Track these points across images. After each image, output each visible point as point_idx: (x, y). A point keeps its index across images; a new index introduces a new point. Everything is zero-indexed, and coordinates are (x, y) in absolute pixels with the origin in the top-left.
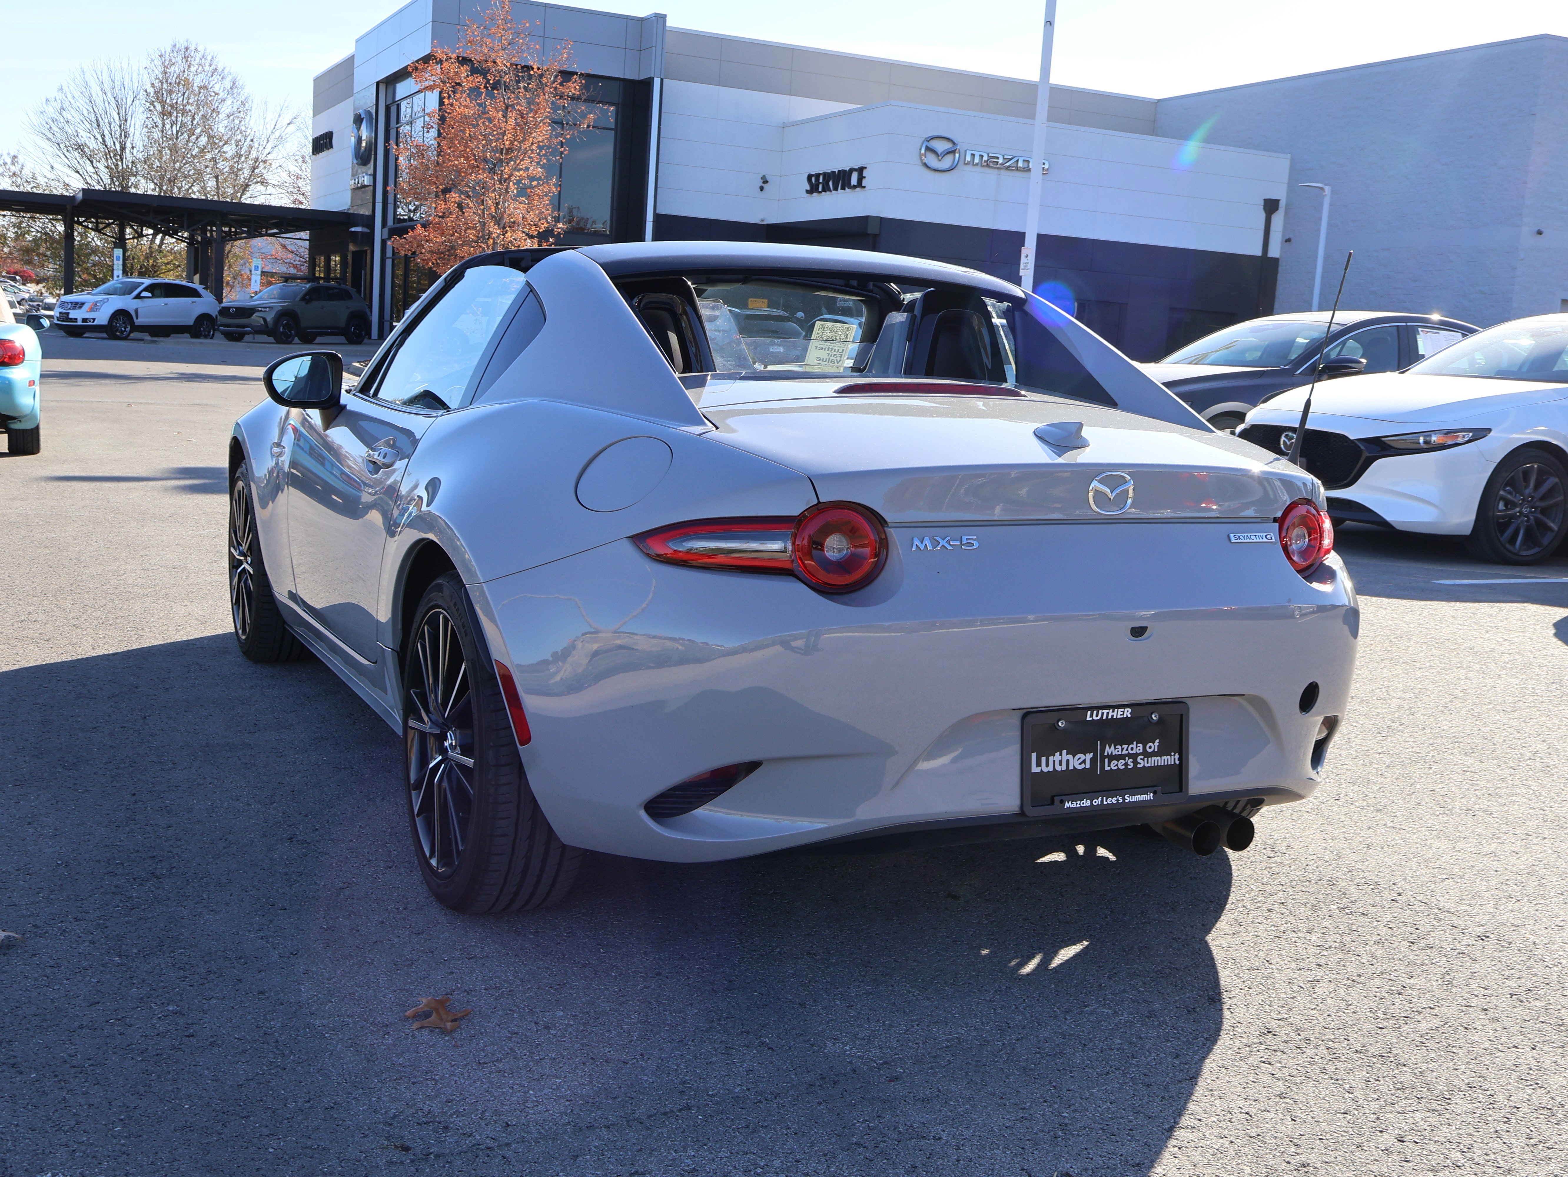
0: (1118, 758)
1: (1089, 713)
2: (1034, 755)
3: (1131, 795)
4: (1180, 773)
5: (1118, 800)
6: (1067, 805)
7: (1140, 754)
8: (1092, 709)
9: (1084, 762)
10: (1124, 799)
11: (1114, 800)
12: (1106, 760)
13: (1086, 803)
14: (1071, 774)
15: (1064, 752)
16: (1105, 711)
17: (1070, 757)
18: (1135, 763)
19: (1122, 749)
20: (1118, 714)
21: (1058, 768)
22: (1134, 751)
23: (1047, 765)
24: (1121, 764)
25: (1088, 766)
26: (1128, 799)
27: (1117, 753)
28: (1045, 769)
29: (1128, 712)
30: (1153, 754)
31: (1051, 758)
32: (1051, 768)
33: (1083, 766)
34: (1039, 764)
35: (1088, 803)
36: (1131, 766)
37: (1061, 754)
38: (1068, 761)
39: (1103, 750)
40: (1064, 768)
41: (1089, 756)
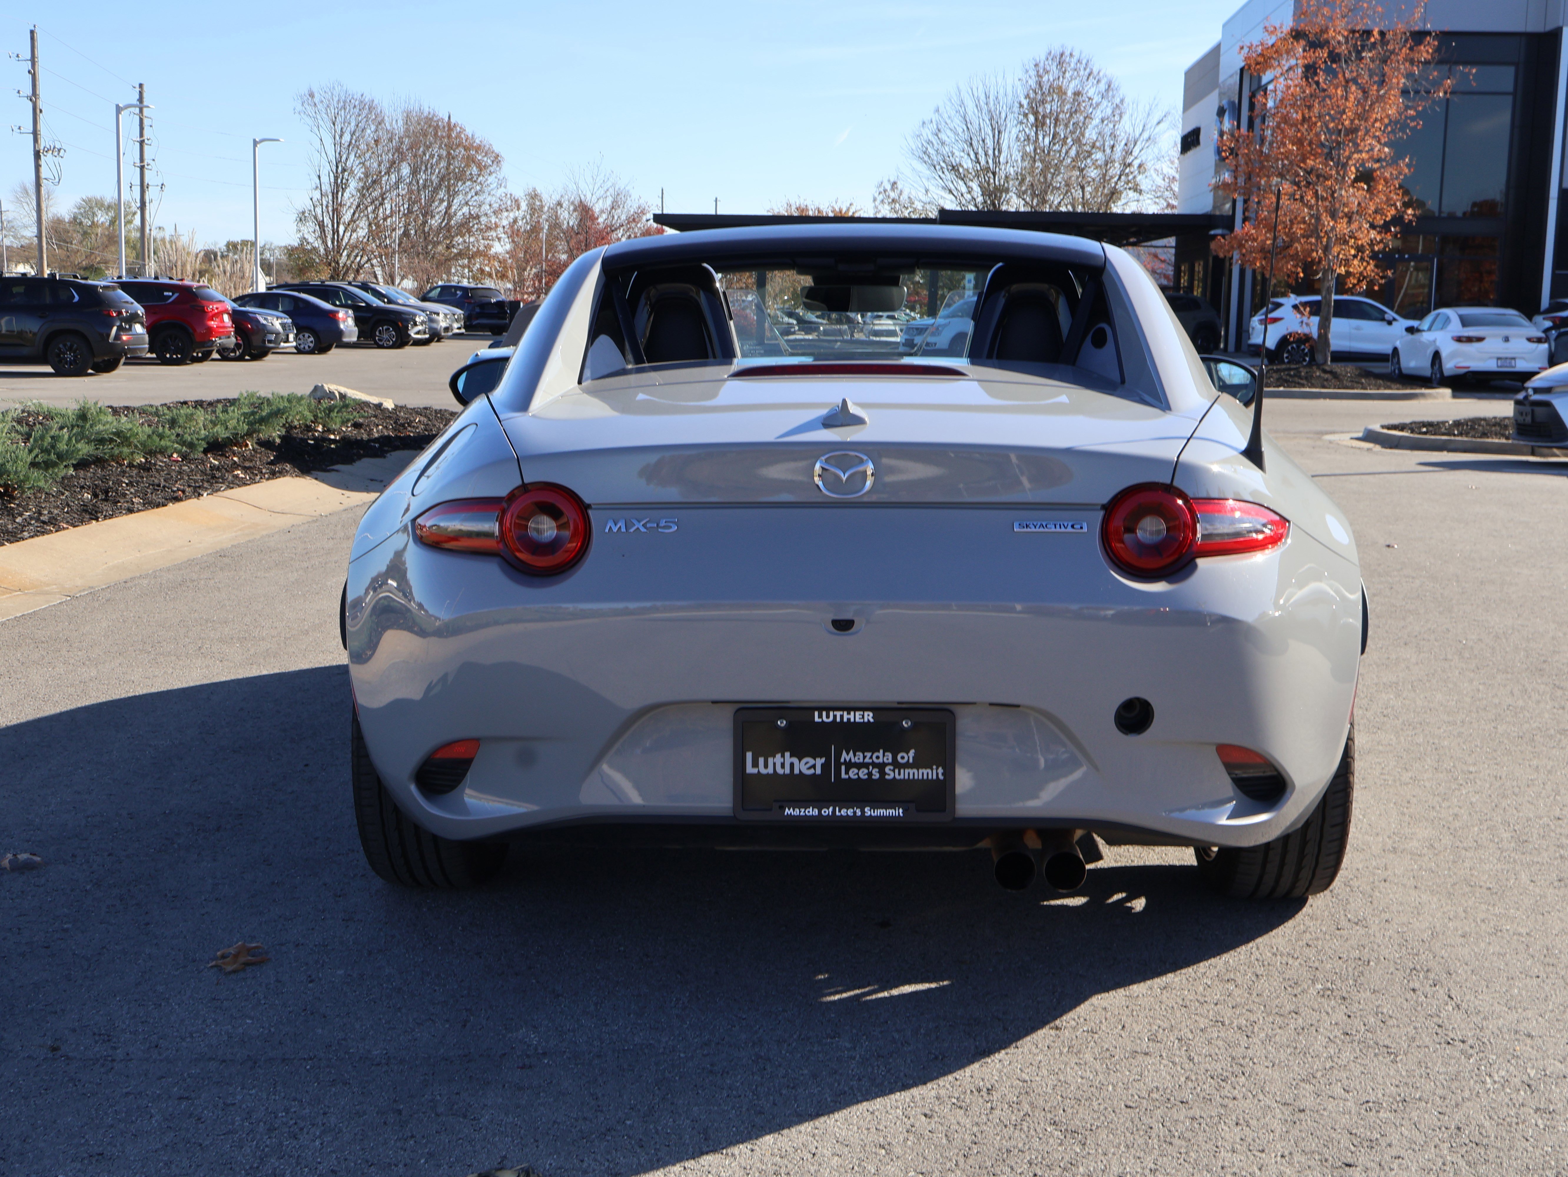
0: (859, 766)
1: (816, 713)
2: (749, 755)
3: (873, 808)
4: (944, 788)
5: (855, 813)
6: (787, 811)
7: (889, 764)
8: (820, 710)
9: (814, 766)
10: (863, 812)
11: (850, 812)
12: (843, 768)
13: (812, 812)
14: (795, 779)
15: (787, 754)
16: (838, 714)
17: (795, 760)
18: (882, 773)
19: (864, 757)
20: (857, 717)
21: (780, 771)
22: (881, 760)
23: (766, 766)
24: (863, 774)
25: (818, 771)
26: (868, 811)
27: (857, 761)
28: (763, 771)
29: (869, 716)
30: (907, 765)
31: (770, 760)
32: (770, 770)
33: (812, 771)
34: (755, 764)
35: (816, 812)
36: (876, 775)
37: (783, 756)
38: (792, 765)
39: (838, 756)
40: (787, 770)
41: (820, 761)
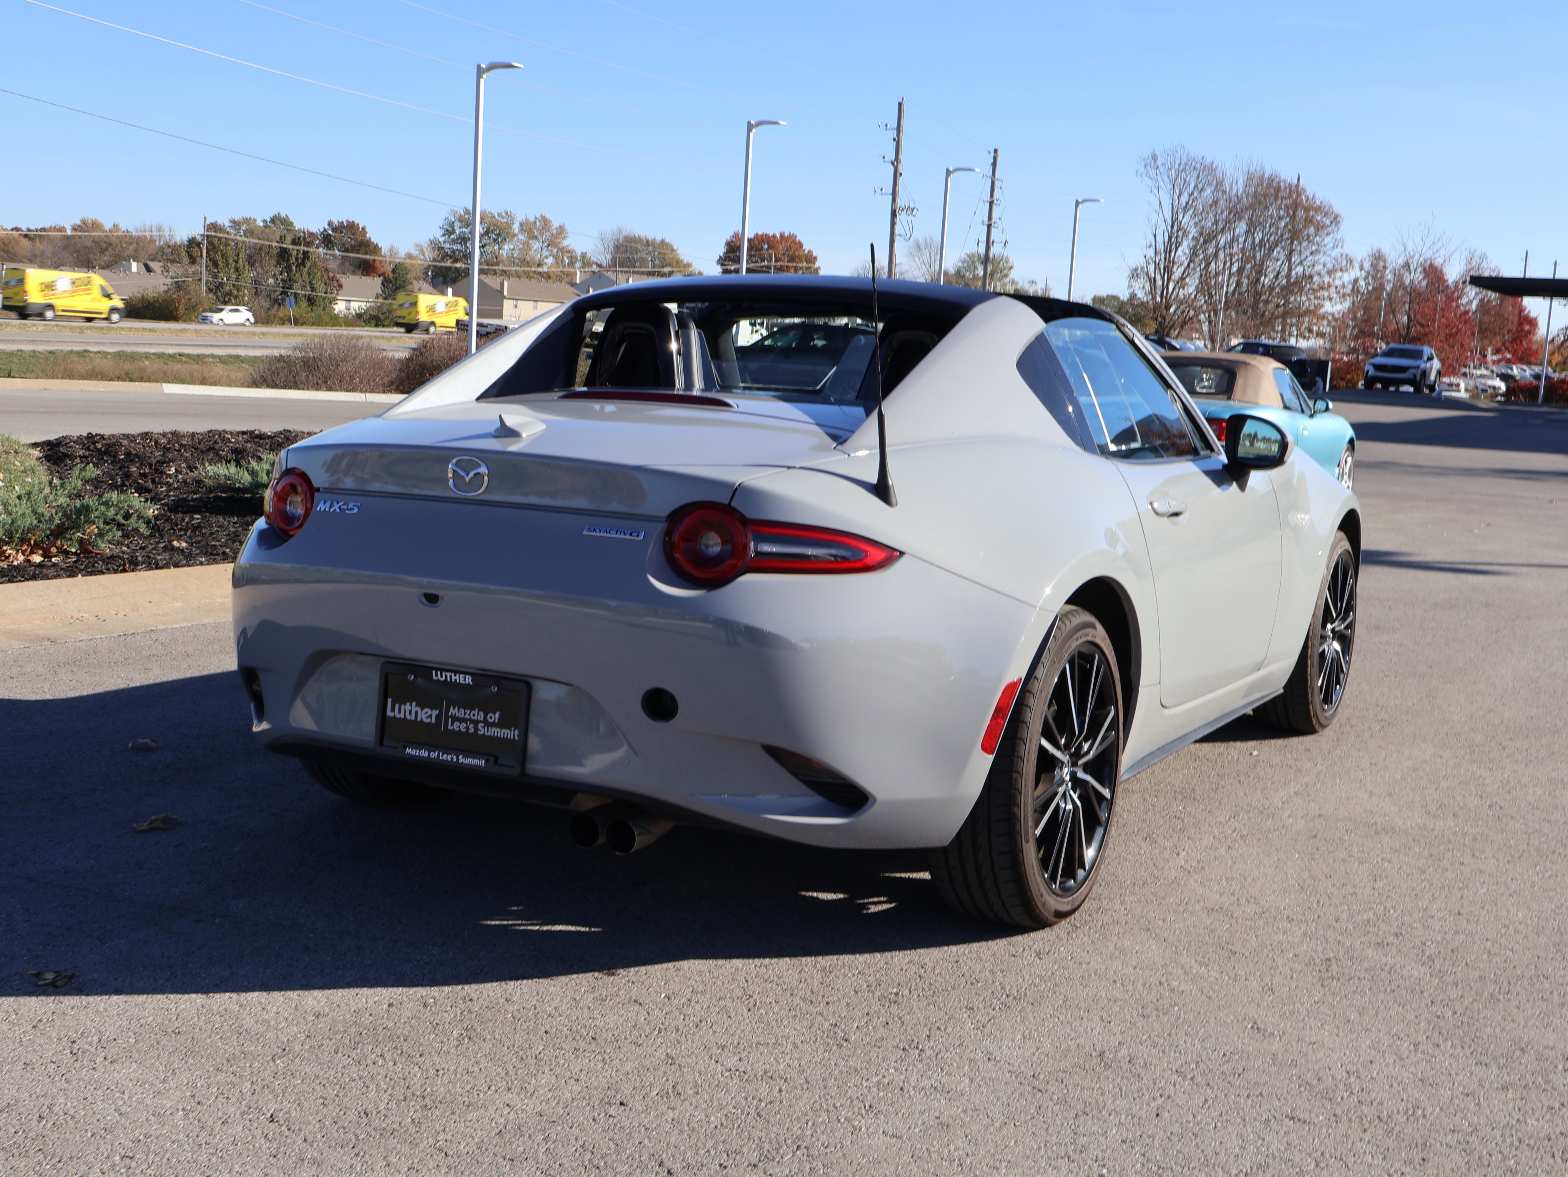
0: (461, 720)
1: (435, 672)
2: (390, 701)
3: (465, 757)
4: (521, 748)
5: (452, 758)
6: (408, 751)
7: (481, 722)
8: (438, 669)
9: (430, 716)
10: (458, 759)
11: (449, 758)
12: (450, 720)
13: (424, 753)
14: (418, 724)
15: (414, 704)
16: (449, 674)
17: (419, 709)
18: (476, 729)
19: (465, 713)
20: (460, 679)
21: (408, 717)
22: (475, 718)
23: (399, 712)
24: (463, 727)
25: (433, 721)
26: (461, 759)
27: (460, 716)
28: (397, 715)
29: (469, 679)
30: (493, 725)
31: (403, 706)
32: (402, 716)
33: (428, 720)
34: (393, 709)
35: (426, 754)
36: (472, 730)
37: (411, 705)
38: (416, 713)
39: (448, 710)
40: (413, 718)
41: (435, 713)
